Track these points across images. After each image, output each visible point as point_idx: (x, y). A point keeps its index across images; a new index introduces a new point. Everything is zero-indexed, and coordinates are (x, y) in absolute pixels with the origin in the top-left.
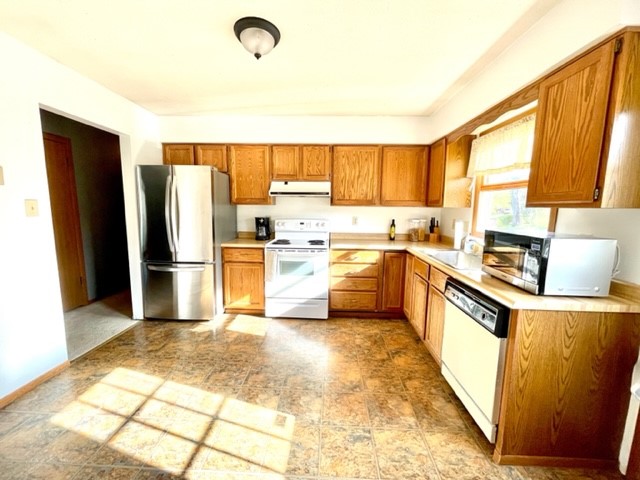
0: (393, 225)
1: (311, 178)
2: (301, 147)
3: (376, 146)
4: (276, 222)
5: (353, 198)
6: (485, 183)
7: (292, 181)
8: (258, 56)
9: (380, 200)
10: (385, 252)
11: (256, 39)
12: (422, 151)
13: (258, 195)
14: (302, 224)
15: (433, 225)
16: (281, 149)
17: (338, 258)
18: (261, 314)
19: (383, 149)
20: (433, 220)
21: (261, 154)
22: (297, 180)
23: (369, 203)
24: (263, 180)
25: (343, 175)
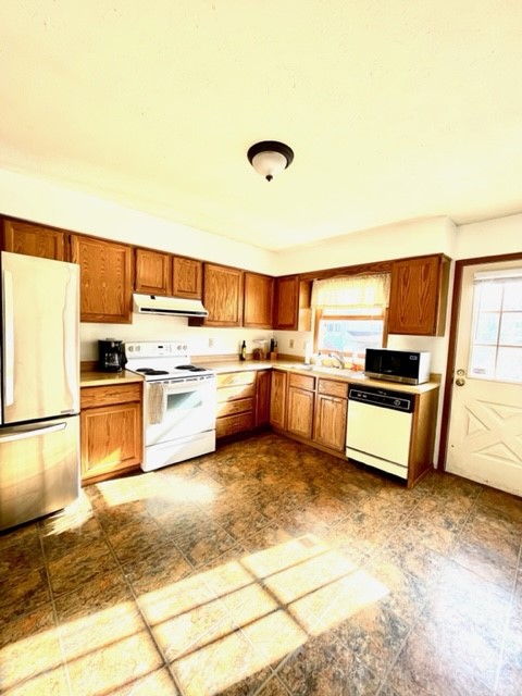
0: (244, 346)
1: (183, 294)
2: (173, 257)
3: (240, 270)
4: (127, 347)
5: (222, 319)
6: (324, 314)
7: (159, 295)
8: (269, 178)
9: (242, 322)
10: (258, 371)
11: (273, 162)
12: (271, 281)
13: (114, 310)
14: (161, 347)
15: (273, 345)
16: (147, 254)
17: (223, 382)
18: (136, 471)
19: (245, 274)
20: (272, 342)
21: (120, 257)
22: (165, 295)
23: (235, 324)
24: (121, 291)
25: (213, 294)
